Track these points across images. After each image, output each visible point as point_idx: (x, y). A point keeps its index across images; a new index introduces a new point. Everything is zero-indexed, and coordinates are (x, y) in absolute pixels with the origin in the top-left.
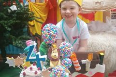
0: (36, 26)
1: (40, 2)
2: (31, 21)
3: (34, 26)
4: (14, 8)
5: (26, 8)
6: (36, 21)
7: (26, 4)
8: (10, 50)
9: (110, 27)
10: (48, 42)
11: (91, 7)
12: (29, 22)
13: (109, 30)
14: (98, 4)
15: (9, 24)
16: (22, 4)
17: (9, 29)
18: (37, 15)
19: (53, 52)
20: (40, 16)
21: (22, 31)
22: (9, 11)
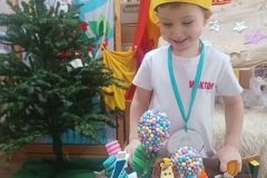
0: (116, 94)
2: (107, 86)
3: (112, 94)
4: (77, 63)
6: (117, 85)
8: (68, 137)
9: (258, 97)
10: (151, 148)
12: (104, 88)
13: (257, 104)
15: (69, 94)
16: (90, 54)
17: (69, 104)
18: (118, 74)
19: (163, 173)
20: (123, 75)
21: (91, 101)
22: (69, 69)
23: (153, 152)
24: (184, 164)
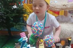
1: (30, 4)
3: (26, 17)
4: (15, 7)
5: (22, 7)
7: (22, 5)
9: (70, 19)
10: (36, 35)
11: (61, 8)
12: (24, 15)
14: (64, 6)
15: (12, 16)
16: (20, 5)
17: (12, 19)
20: (30, 11)
22: (12, 8)
23: (37, 37)
24: (48, 41)
